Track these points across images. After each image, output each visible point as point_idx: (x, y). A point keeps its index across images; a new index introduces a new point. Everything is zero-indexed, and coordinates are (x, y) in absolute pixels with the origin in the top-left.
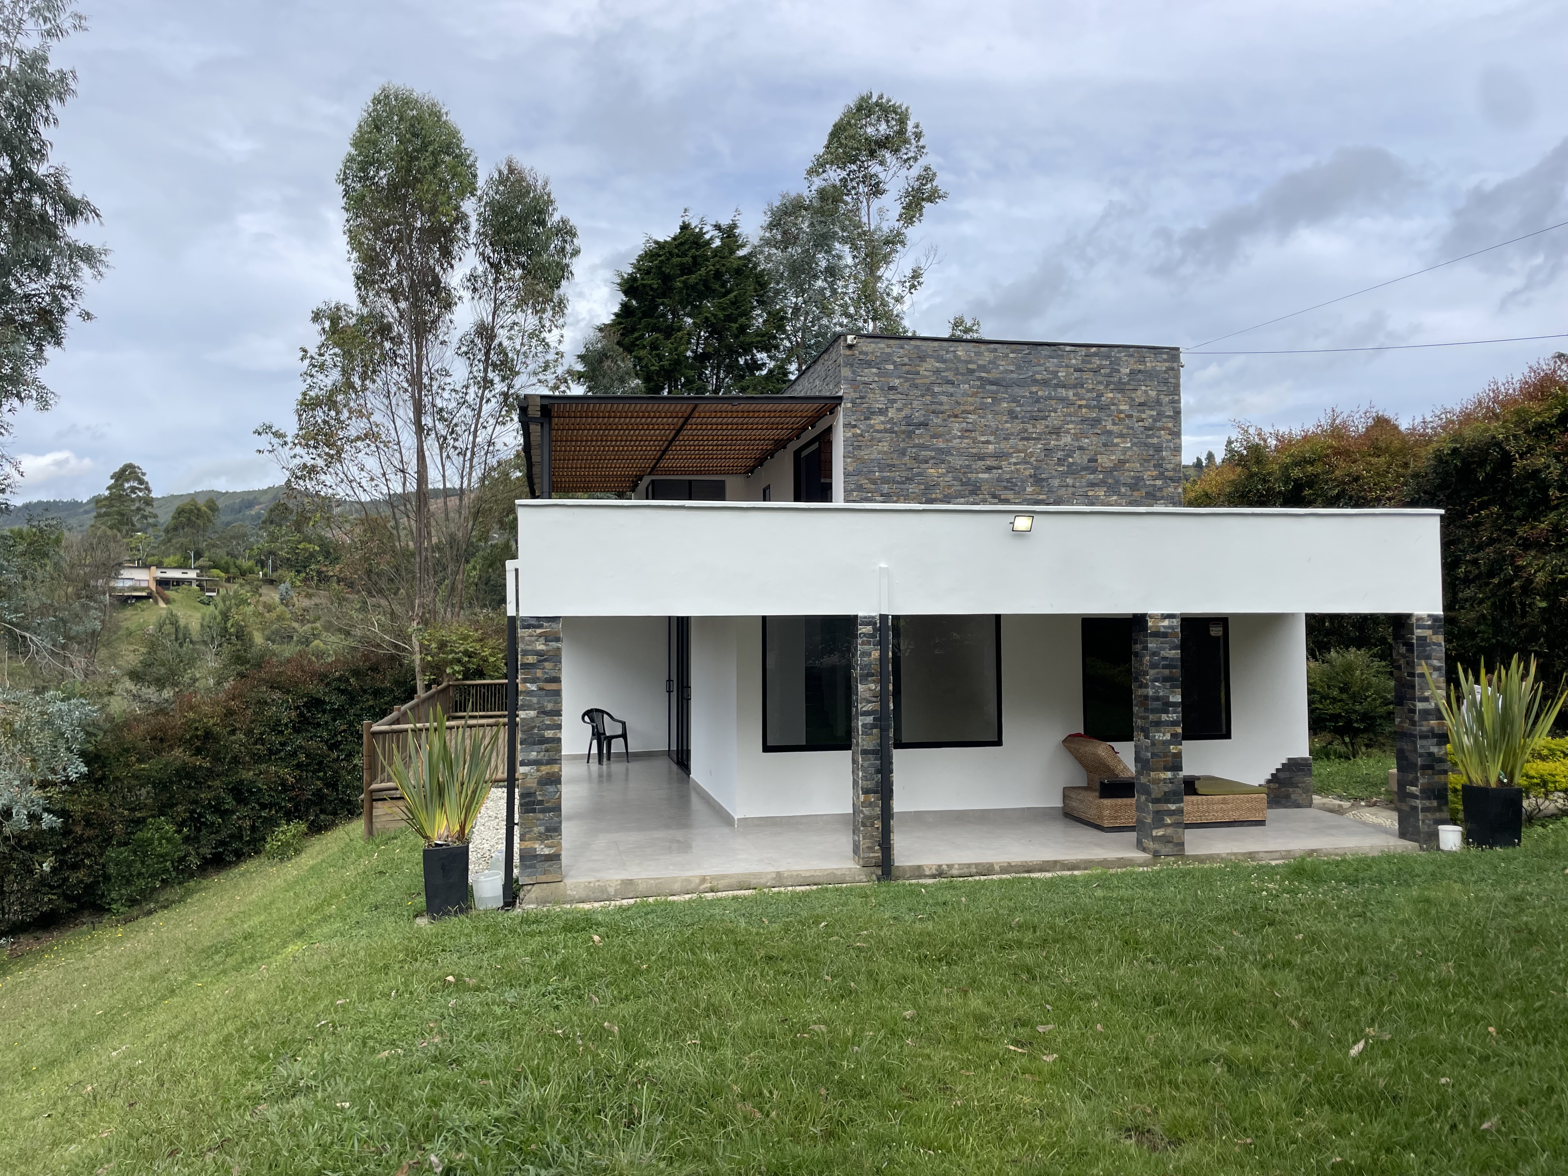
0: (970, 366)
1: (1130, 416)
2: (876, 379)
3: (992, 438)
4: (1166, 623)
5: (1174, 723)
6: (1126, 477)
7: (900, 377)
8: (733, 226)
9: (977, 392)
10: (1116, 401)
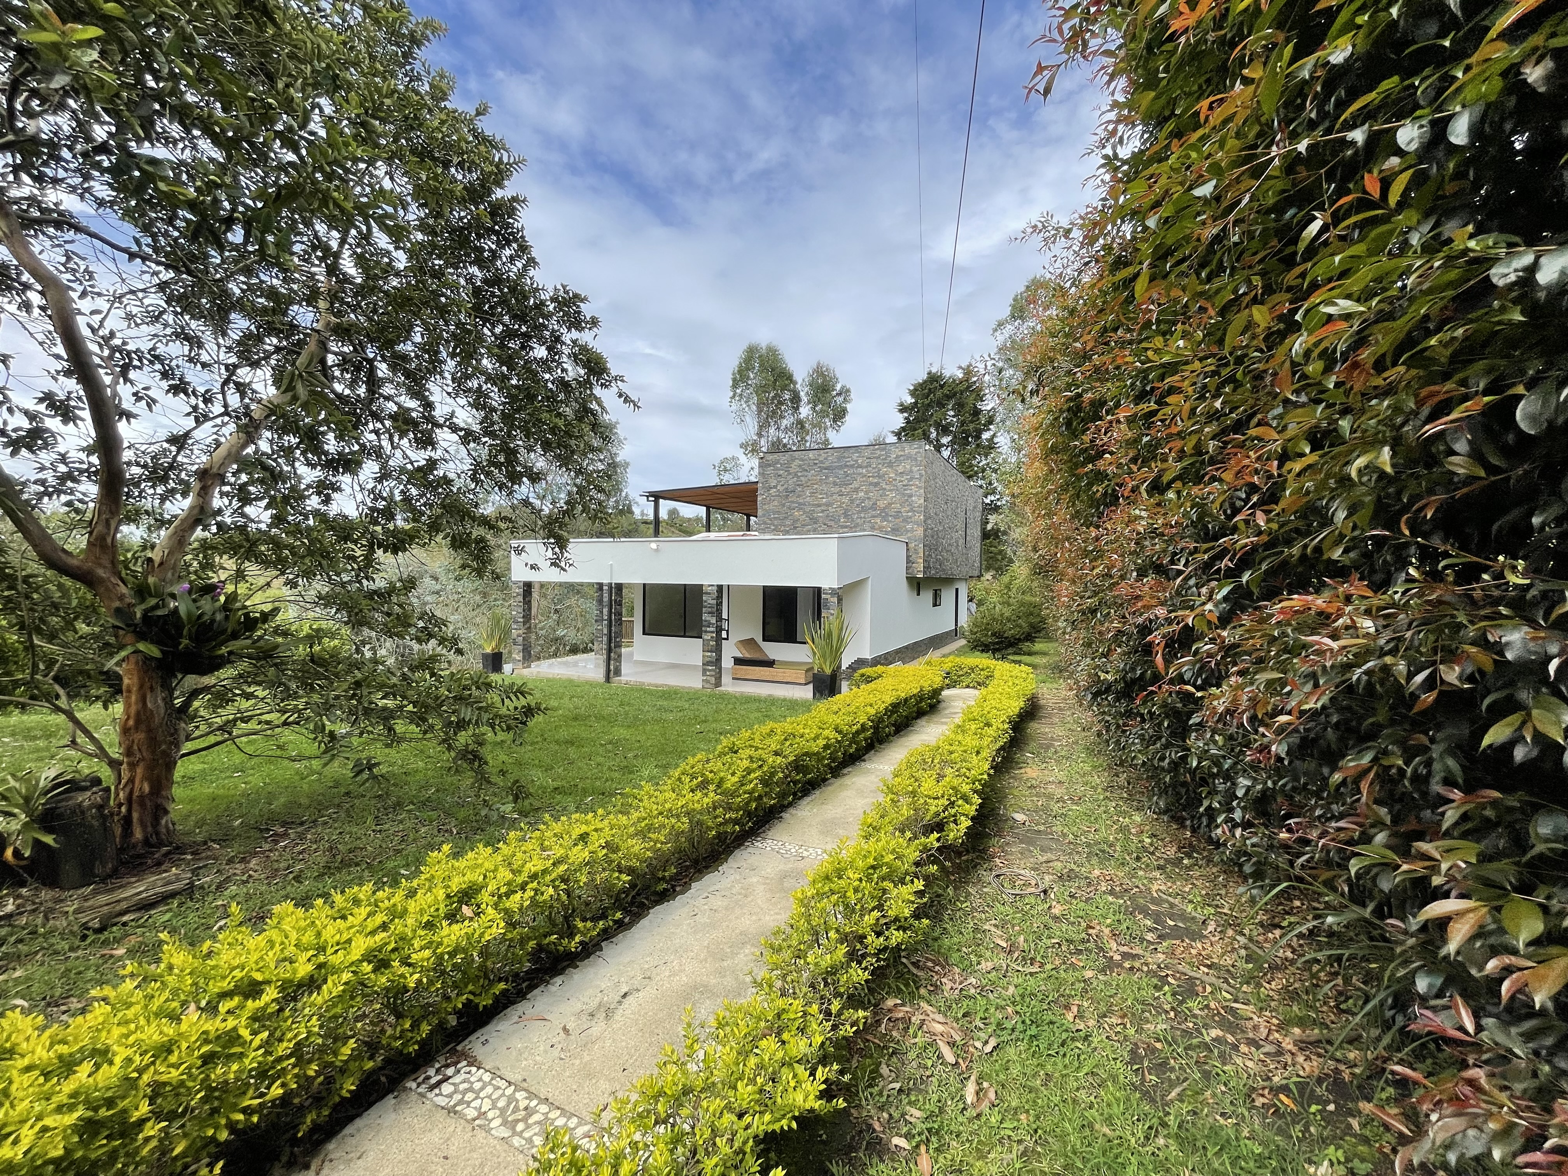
0: (815, 462)
1: (895, 480)
2: (773, 472)
6: (892, 512)
7: (783, 470)
9: (818, 474)
10: (888, 473)
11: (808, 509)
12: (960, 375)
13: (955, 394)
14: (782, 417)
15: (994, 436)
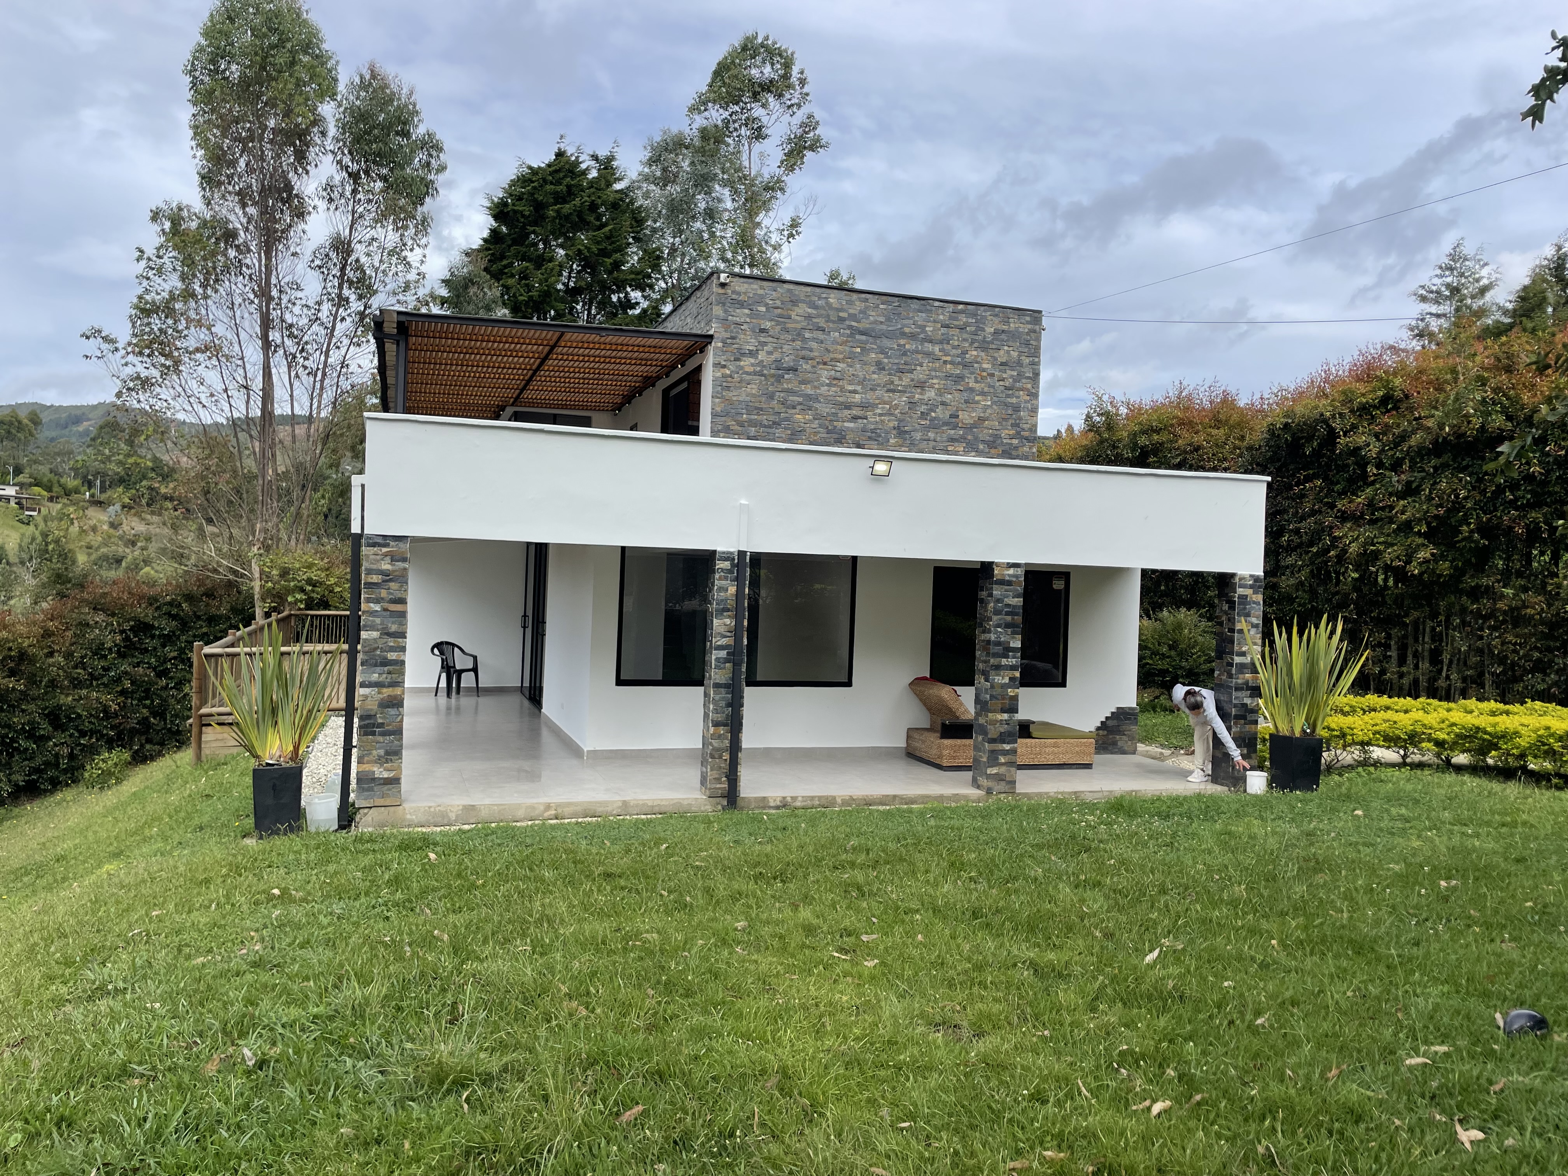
0: (841, 314)
1: (992, 375)
2: (748, 320)
3: (859, 388)
4: (1011, 571)
5: (1013, 668)
6: (985, 434)
7: (772, 320)
8: (611, 159)
9: (847, 341)
10: (979, 359)
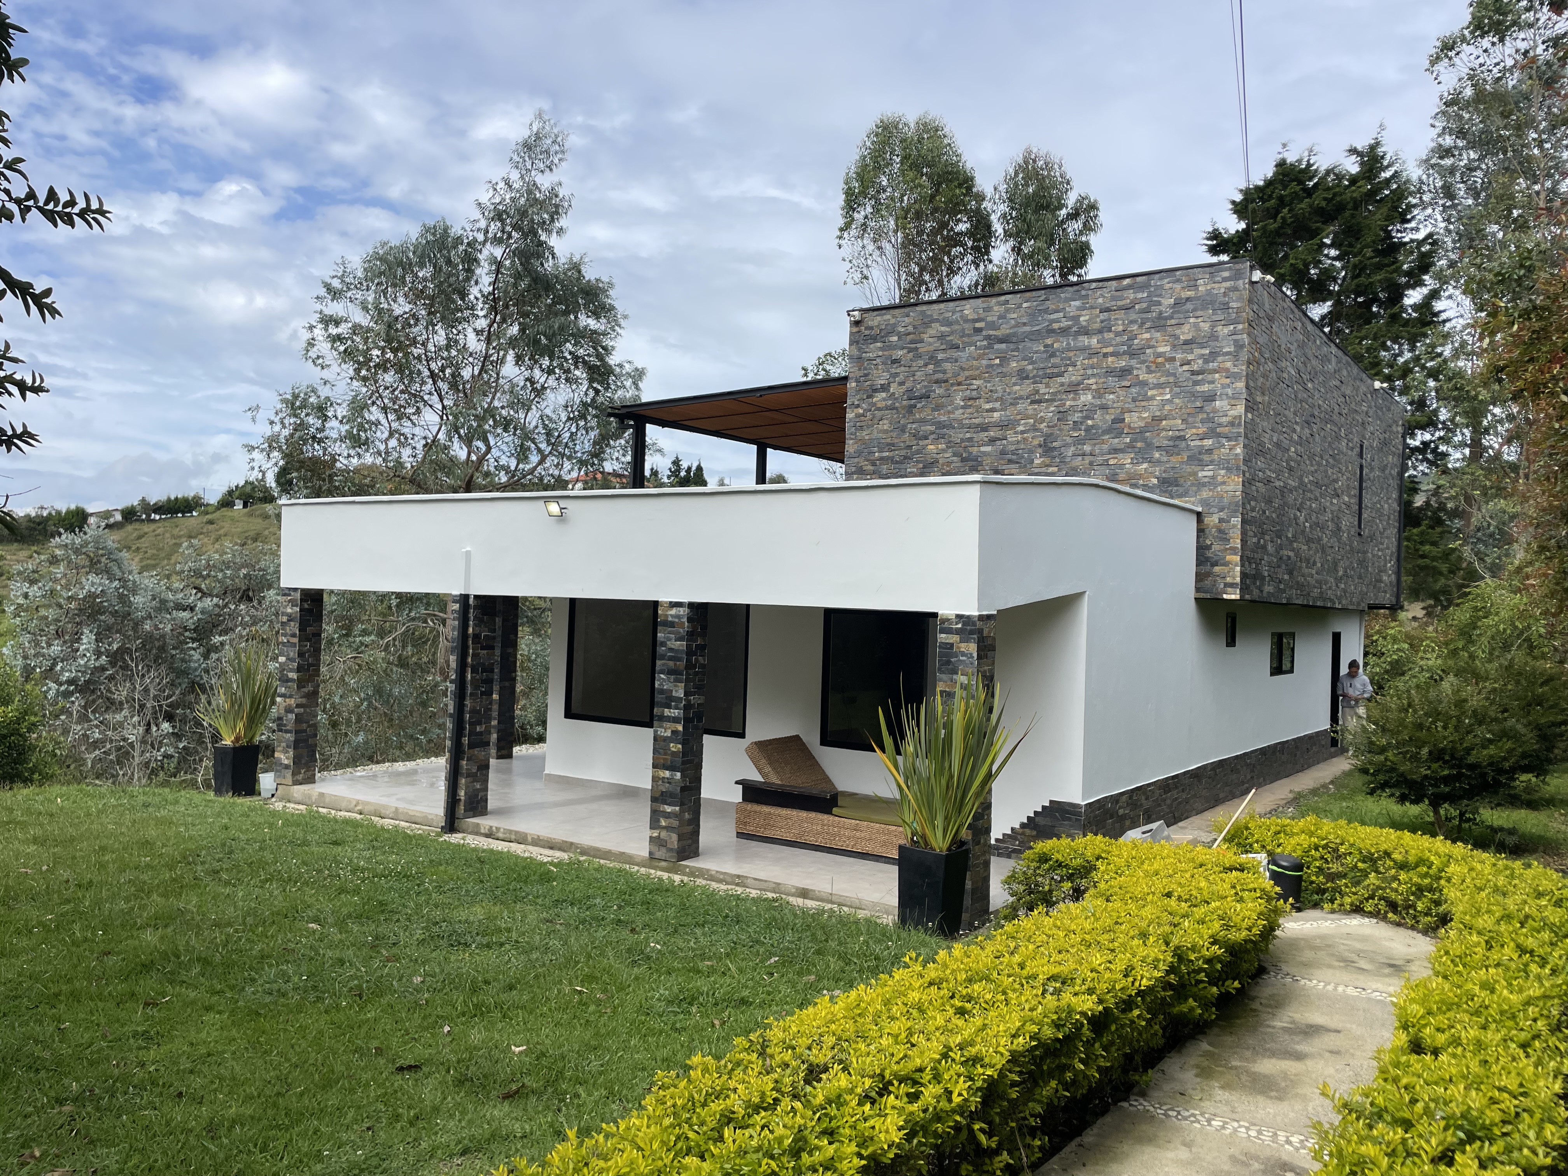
0: (978, 325)
1: (1173, 359)
2: (880, 353)
4: (673, 611)
5: (675, 720)
6: (1162, 438)
7: (903, 348)
9: (984, 354)
10: (1153, 343)
11: (957, 436)
12: (1352, 166)
13: (1341, 208)
14: (952, 272)
15: (1434, 295)
